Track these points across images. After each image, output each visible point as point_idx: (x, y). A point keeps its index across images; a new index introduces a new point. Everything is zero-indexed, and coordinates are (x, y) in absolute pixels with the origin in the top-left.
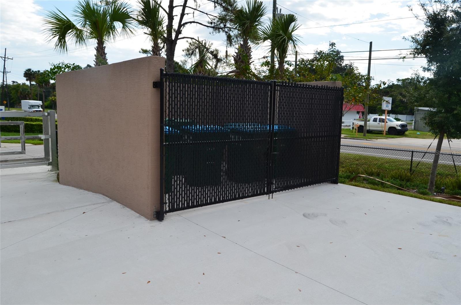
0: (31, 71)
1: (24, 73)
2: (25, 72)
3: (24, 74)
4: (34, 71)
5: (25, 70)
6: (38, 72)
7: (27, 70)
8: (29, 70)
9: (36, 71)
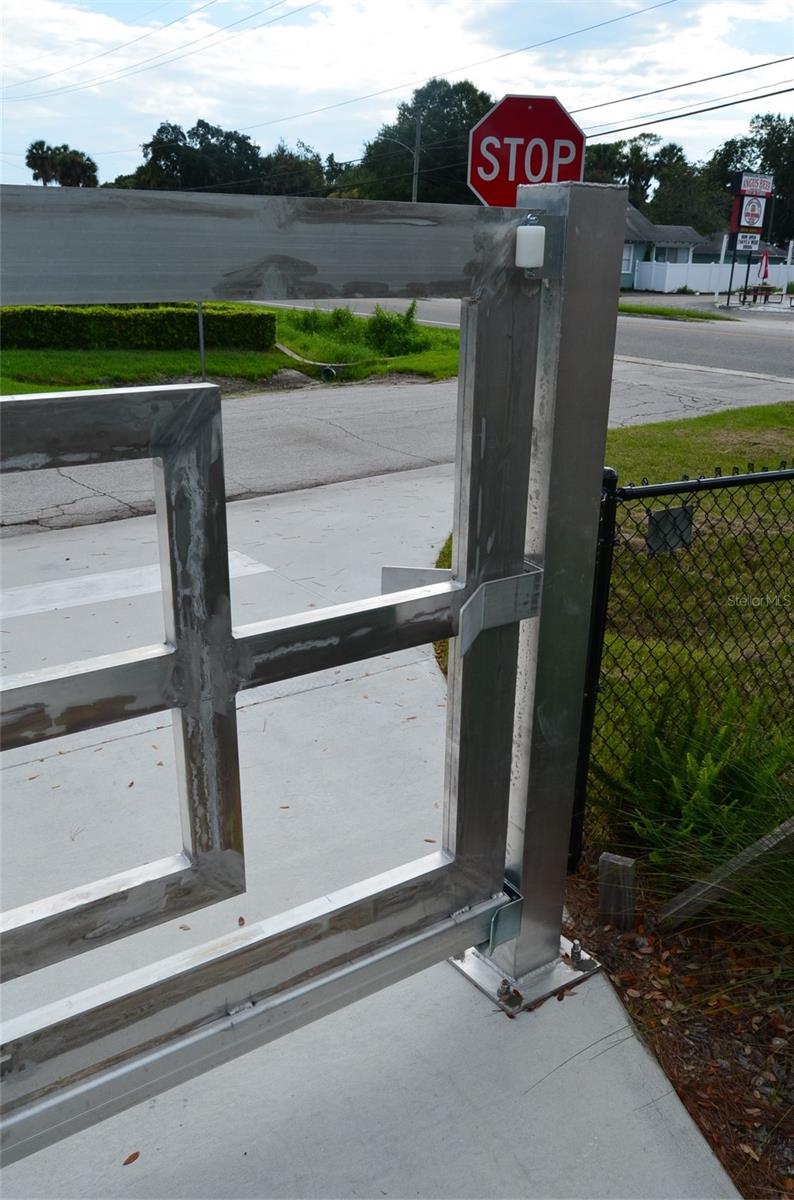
0: (45, 149)
1: (27, 154)
2: (30, 151)
3: (28, 157)
4: (53, 147)
5: (29, 147)
6: (62, 150)
7: (34, 147)
8: (40, 145)
9: (57, 149)
